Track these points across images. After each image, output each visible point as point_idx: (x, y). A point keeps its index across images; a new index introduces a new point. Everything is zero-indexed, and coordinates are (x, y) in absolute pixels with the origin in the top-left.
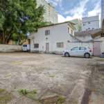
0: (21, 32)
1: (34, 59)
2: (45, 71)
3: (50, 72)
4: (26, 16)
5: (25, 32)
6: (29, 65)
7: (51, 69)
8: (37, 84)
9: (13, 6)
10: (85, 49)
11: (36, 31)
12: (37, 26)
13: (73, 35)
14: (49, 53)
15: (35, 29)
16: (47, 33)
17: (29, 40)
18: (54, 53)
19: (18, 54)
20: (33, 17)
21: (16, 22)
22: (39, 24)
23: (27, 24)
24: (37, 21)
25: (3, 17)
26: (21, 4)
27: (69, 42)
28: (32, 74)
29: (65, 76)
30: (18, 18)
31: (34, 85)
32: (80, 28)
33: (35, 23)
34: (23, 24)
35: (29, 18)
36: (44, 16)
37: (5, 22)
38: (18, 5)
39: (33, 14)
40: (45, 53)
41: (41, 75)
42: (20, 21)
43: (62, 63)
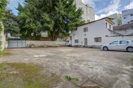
0: (65, 31)
1: (75, 52)
2: (84, 63)
3: (90, 63)
4: (68, 18)
5: (67, 31)
6: (71, 57)
7: (90, 61)
8: (78, 72)
9: (59, 13)
10: (128, 42)
11: (76, 29)
12: (77, 26)
13: (112, 29)
14: (87, 47)
15: (75, 28)
16: (85, 30)
17: (71, 37)
18: (91, 47)
19: (63, 48)
20: (73, 18)
21: (61, 24)
22: (78, 23)
23: (69, 25)
24: (76, 21)
25: (53, 22)
26: (64, 11)
27: (107, 36)
28: (74, 64)
29: (105, 69)
30: (62, 21)
31: (76, 74)
32: (120, 21)
33: (75, 23)
34: (66, 25)
35: (71, 20)
36: (82, 16)
37: (54, 25)
38: (63, 11)
39: (73, 16)
40: (84, 47)
41: (82, 66)
42: (64, 23)
43: (100, 56)
